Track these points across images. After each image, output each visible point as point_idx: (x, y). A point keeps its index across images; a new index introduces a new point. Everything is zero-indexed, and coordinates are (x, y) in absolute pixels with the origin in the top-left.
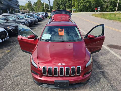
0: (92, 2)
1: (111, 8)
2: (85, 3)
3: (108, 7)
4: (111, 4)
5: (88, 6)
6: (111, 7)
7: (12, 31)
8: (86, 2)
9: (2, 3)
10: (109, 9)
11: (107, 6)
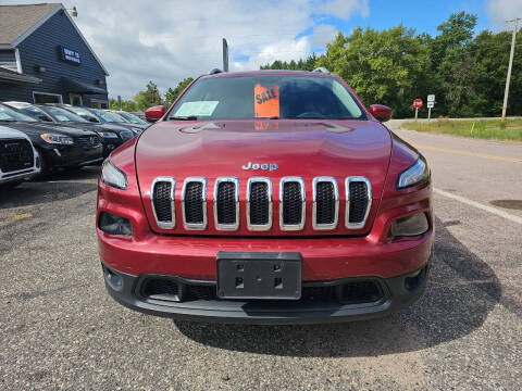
0: (398, 83)
1: (480, 105)
2: (369, 84)
3: (465, 99)
4: (478, 91)
5: (385, 96)
6: (480, 99)
7: (59, 154)
8: (375, 80)
9: (43, 69)
10: (471, 109)
11: (463, 97)
